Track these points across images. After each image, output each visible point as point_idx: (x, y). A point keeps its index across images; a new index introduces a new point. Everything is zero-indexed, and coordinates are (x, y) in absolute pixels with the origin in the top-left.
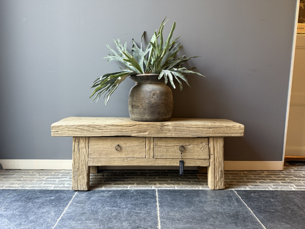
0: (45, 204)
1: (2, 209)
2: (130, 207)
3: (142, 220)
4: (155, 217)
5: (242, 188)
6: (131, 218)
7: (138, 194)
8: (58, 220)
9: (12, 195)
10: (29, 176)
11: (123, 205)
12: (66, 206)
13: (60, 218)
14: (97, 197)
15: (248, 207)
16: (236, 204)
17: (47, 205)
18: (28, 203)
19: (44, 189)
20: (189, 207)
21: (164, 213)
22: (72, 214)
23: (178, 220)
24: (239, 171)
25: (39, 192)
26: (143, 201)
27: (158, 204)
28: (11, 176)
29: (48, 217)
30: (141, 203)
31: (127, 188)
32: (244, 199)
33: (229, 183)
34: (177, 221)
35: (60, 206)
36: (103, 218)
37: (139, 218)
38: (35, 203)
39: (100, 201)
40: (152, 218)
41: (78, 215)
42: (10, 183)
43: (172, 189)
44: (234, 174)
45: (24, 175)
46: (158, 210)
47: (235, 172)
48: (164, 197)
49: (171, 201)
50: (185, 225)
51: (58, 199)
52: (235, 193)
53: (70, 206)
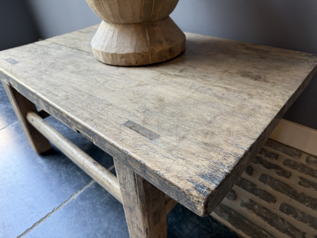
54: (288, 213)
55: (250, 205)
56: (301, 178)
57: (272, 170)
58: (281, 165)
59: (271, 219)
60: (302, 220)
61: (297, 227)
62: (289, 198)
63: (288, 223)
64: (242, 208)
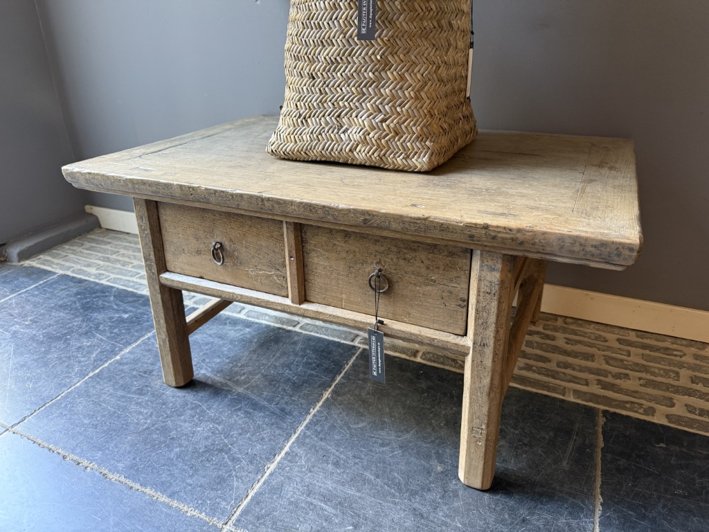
0: (101, 327)
1: (26, 321)
2: (254, 384)
3: (247, 432)
4: (287, 434)
5: (641, 411)
6: (230, 418)
7: (304, 350)
8: (91, 374)
9: (68, 291)
10: (130, 253)
11: (244, 374)
12: (130, 344)
13: (99, 370)
14: (210, 336)
15: (599, 490)
16: (565, 464)
17: (102, 332)
18: (77, 317)
19: (130, 289)
20: (402, 432)
21: (319, 429)
22: (126, 368)
23: (336, 464)
24: (684, 342)
25: (115, 296)
26: (299, 375)
27: (327, 395)
28: (103, 247)
29: (80, 362)
30: (289, 379)
31: (294, 326)
32: (609, 456)
33: (610, 379)
34: (330, 467)
35: (122, 339)
36: (173, 397)
37: (247, 423)
38: (88, 319)
39: (206, 347)
40: (277, 432)
41: (134, 373)
42: (86, 263)
43: (403, 356)
44: (658, 349)
45: (125, 248)
46: (312, 414)
47: (667, 344)
48: (361, 376)
49: (368, 394)
50: (340, 488)
51: (132, 322)
52: (595, 425)
53: (139, 345)
54: (566, 368)
55: (528, 368)
56: (566, 338)
57: (534, 336)
58: (542, 330)
59: (554, 375)
60: (580, 371)
61: (579, 377)
62: (561, 356)
63: (570, 375)
64: (521, 372)
